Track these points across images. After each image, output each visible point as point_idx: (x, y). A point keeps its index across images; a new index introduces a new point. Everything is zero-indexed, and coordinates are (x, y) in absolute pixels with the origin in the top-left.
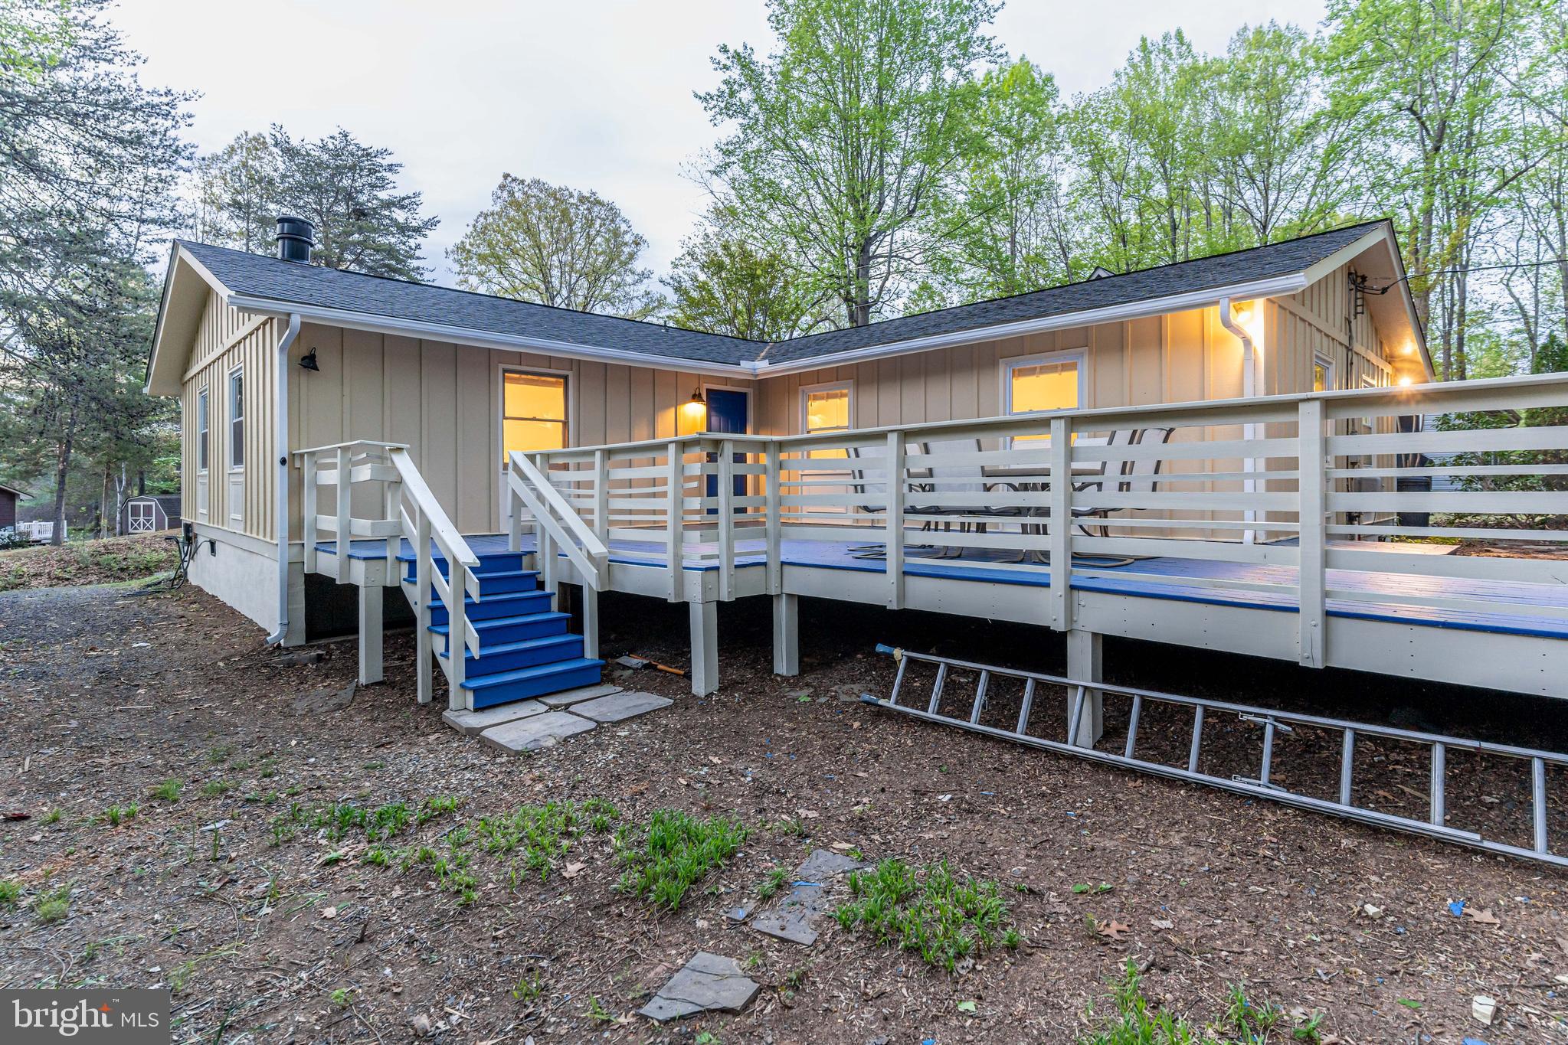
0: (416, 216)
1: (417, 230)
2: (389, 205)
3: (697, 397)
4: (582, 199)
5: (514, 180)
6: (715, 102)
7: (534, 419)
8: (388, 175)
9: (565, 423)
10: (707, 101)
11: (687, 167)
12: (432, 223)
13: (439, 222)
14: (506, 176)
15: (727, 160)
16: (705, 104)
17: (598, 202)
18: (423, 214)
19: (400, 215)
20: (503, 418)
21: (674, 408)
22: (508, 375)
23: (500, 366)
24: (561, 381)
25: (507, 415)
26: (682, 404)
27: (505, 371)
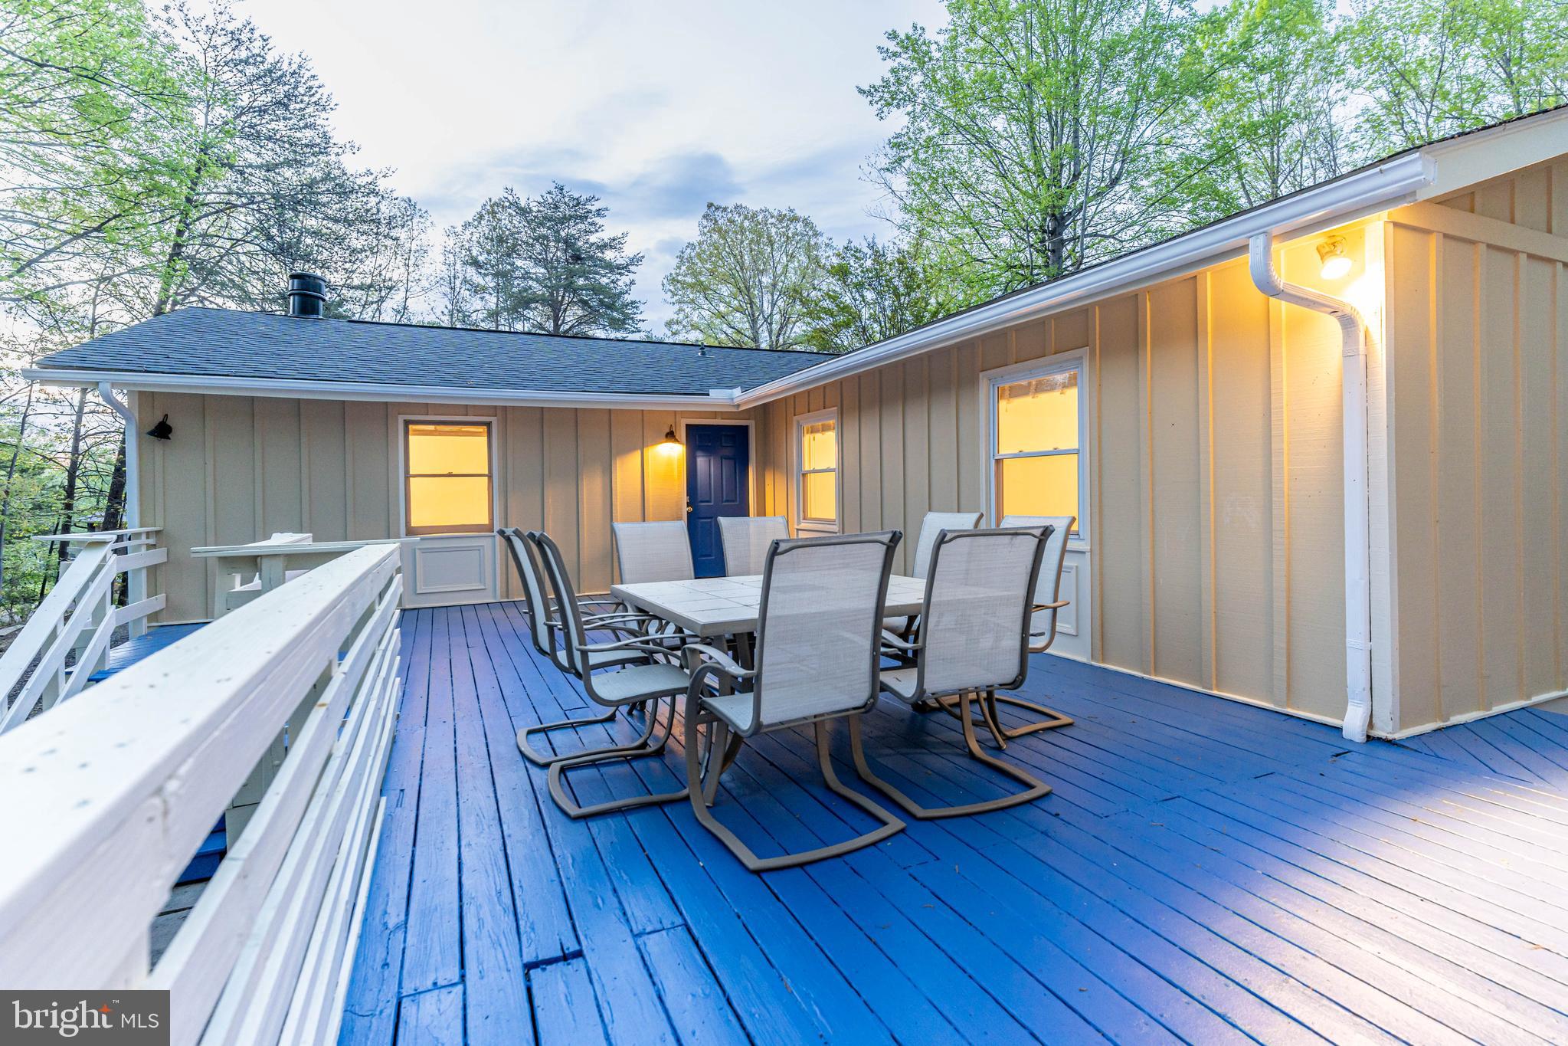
0: (623, 255)
1: (625, 267)
2: (603, 247)
3: (671, 436)
4: (781, 218)
5: (717, 209)
6: (878, 95)
7: (450, 475)
8: (597, 220)
9: (490, 476)
10: (872, 95)
11: (868, 169)
12: (636, 260)
13: (643, 257)
14: (710, 205)
15: (902, 154)
16: (870, 98)
17: (795, 219)
18: (629, 250)
19: (609, 255)
20: (408, 476)
21: (639, 452)
22: (411, 427)
23: (401, 419)
24: (483, 429)
25: (412, 472)
26: (652, 445)
27: (407, 423)
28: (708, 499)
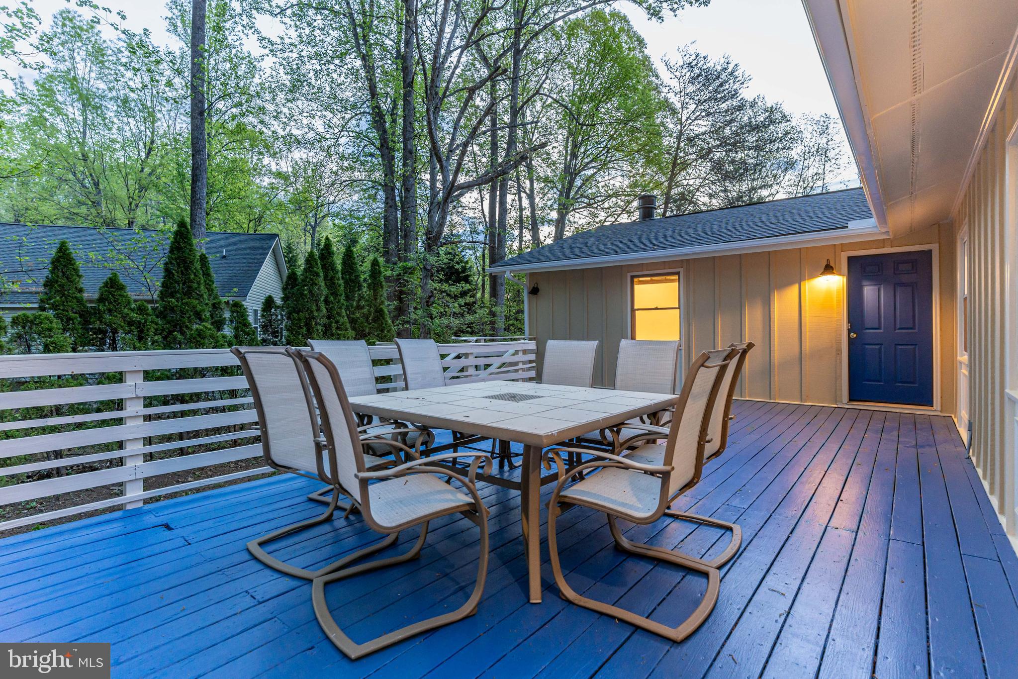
3: (829, 269)
7: (657, 309)
9: (680, 308)
20: (633, 311)
21: (796, 286)
22: (636, 280)
23: (629, 275)
24: (676, 277)
25: (636, 307)
26: (808, 279)
27: (633, 277)
28: (877, 327)
